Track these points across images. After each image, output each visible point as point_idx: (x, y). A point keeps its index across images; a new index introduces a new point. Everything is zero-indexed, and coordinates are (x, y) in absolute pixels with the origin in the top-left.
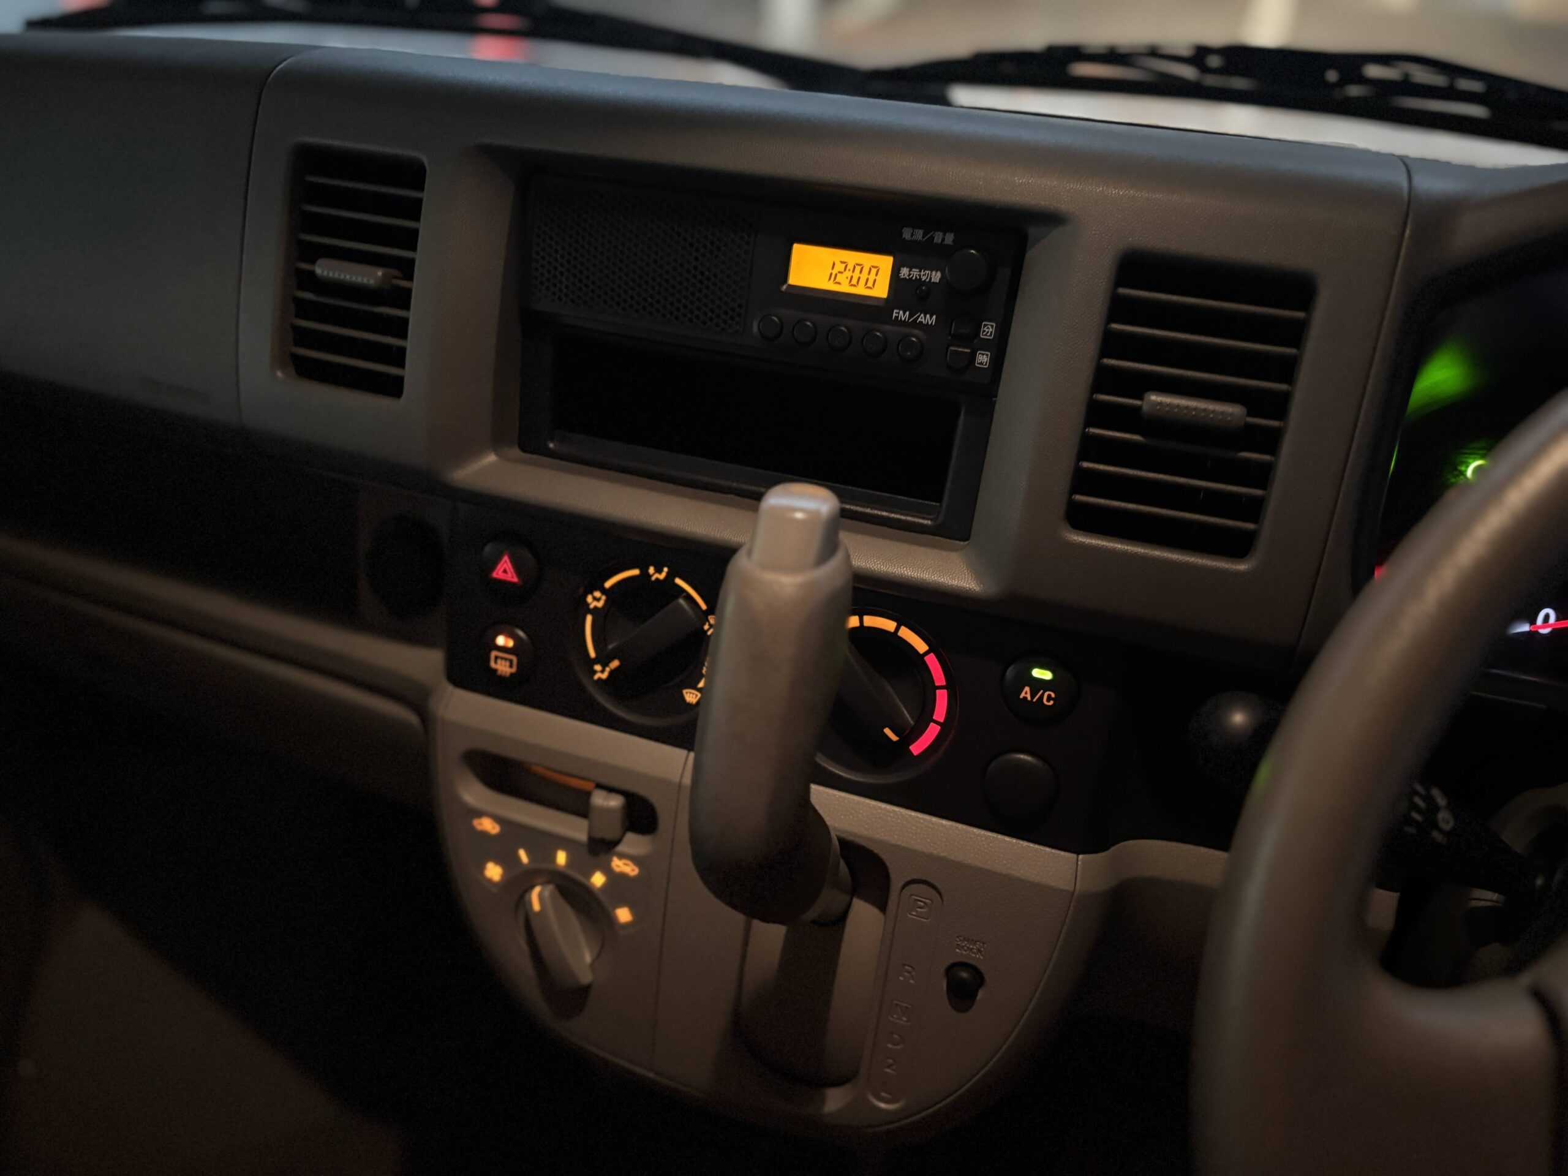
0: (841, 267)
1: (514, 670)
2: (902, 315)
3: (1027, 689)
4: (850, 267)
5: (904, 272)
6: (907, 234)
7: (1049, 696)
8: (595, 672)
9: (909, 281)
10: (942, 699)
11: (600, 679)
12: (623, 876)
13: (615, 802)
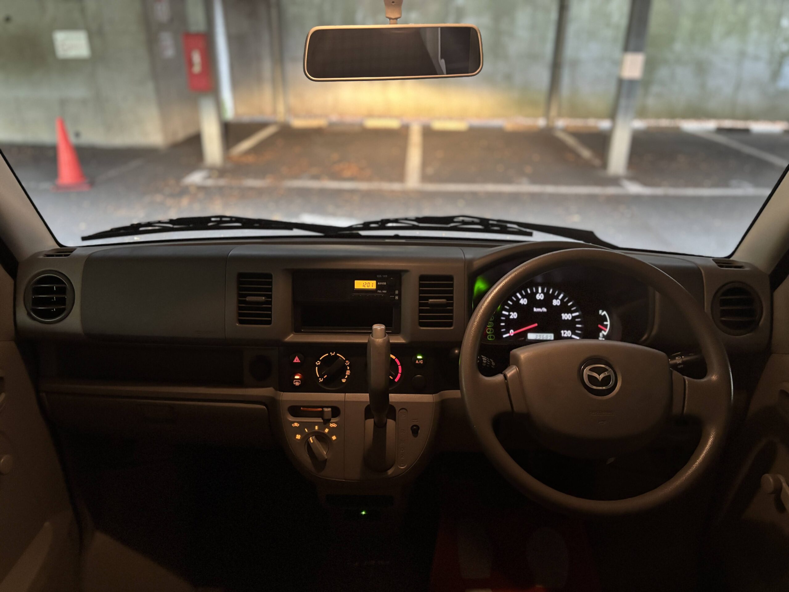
0: (365, 284)
1: (300, 384)
2: (380, 291)
3: (417, 361)
4: (367, 283)
5: (379, 283)
6: (378, 276)
7: (422, 361)
8: (320, 380)
9: (380, 285)
10: (400, 367)
11: (321, 381)
12: (333, 427)
13: (329, 409)
